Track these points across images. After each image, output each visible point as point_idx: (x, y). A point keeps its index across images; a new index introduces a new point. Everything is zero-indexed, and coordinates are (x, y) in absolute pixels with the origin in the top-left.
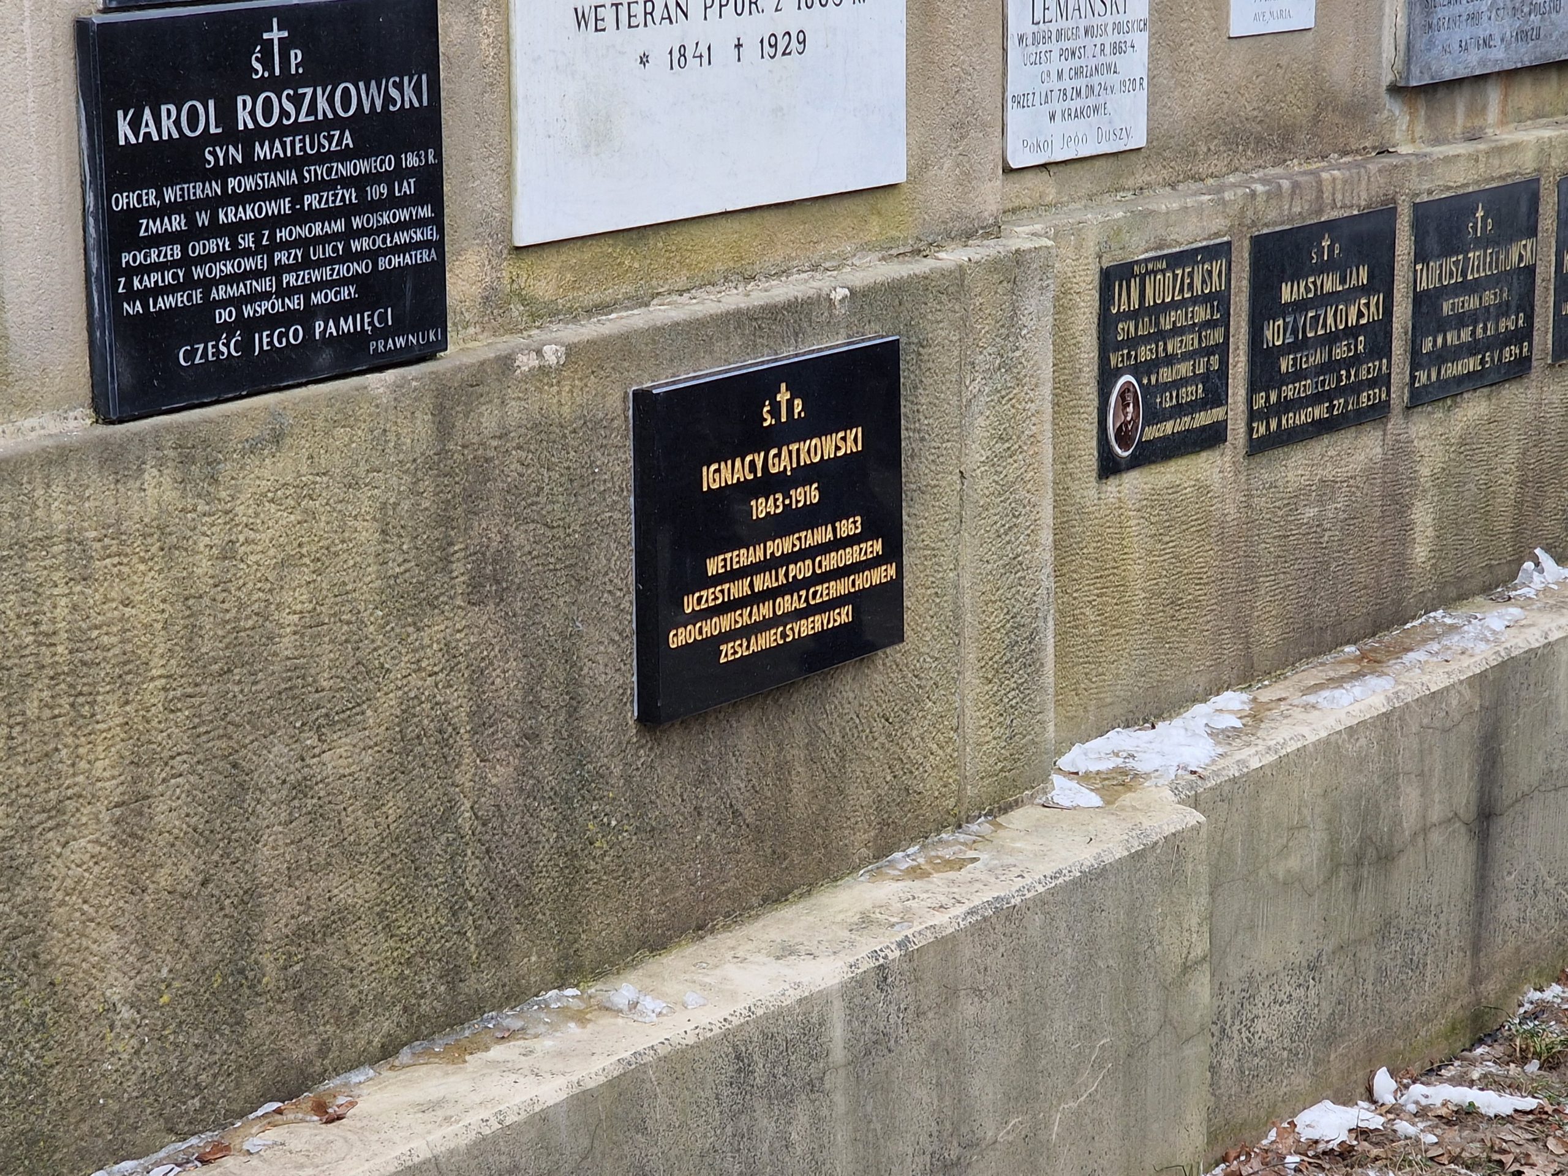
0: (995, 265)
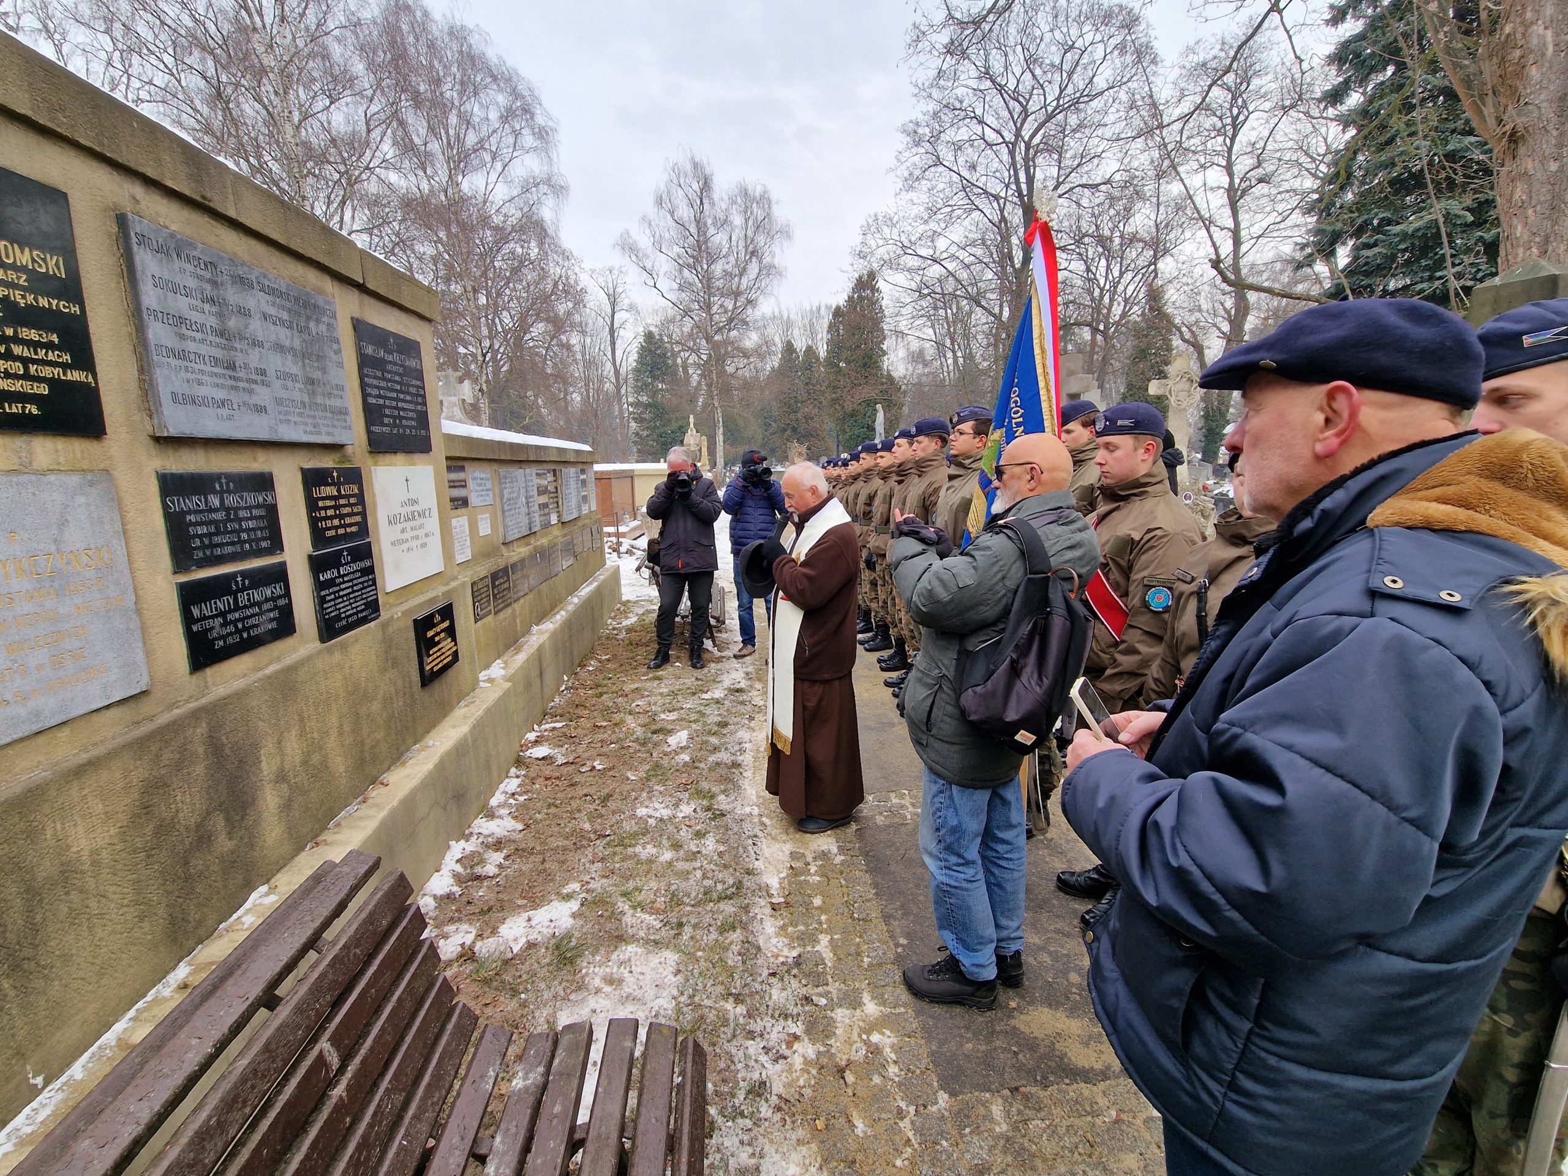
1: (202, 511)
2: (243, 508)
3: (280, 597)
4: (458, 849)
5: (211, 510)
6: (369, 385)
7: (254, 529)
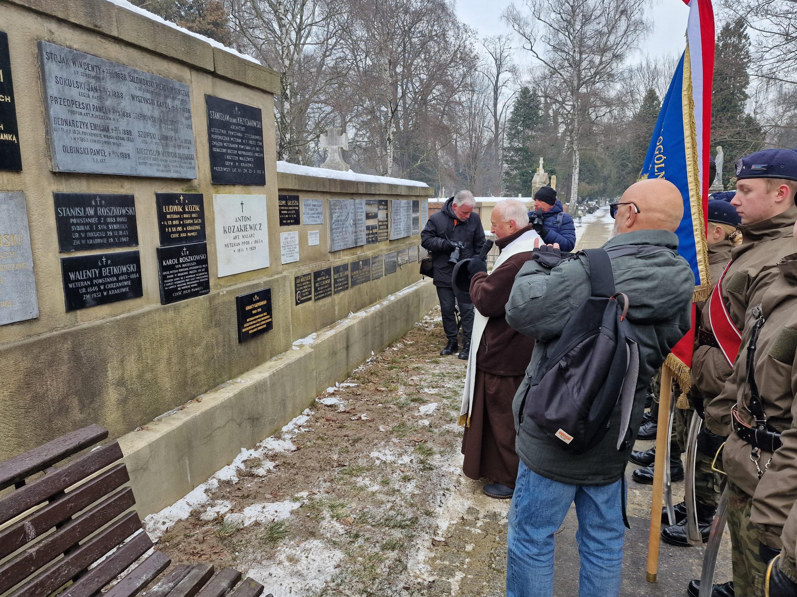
0: (282, 277)
1: (81, 217)
2: (110, 217)
3: (133, 273)
4: (245, 454)
5: (87, 217)
6: (214, 140)
7: (117, 230)
